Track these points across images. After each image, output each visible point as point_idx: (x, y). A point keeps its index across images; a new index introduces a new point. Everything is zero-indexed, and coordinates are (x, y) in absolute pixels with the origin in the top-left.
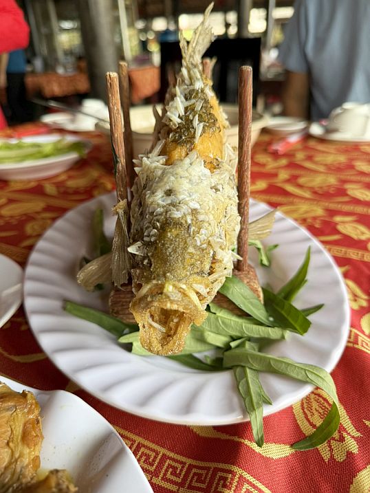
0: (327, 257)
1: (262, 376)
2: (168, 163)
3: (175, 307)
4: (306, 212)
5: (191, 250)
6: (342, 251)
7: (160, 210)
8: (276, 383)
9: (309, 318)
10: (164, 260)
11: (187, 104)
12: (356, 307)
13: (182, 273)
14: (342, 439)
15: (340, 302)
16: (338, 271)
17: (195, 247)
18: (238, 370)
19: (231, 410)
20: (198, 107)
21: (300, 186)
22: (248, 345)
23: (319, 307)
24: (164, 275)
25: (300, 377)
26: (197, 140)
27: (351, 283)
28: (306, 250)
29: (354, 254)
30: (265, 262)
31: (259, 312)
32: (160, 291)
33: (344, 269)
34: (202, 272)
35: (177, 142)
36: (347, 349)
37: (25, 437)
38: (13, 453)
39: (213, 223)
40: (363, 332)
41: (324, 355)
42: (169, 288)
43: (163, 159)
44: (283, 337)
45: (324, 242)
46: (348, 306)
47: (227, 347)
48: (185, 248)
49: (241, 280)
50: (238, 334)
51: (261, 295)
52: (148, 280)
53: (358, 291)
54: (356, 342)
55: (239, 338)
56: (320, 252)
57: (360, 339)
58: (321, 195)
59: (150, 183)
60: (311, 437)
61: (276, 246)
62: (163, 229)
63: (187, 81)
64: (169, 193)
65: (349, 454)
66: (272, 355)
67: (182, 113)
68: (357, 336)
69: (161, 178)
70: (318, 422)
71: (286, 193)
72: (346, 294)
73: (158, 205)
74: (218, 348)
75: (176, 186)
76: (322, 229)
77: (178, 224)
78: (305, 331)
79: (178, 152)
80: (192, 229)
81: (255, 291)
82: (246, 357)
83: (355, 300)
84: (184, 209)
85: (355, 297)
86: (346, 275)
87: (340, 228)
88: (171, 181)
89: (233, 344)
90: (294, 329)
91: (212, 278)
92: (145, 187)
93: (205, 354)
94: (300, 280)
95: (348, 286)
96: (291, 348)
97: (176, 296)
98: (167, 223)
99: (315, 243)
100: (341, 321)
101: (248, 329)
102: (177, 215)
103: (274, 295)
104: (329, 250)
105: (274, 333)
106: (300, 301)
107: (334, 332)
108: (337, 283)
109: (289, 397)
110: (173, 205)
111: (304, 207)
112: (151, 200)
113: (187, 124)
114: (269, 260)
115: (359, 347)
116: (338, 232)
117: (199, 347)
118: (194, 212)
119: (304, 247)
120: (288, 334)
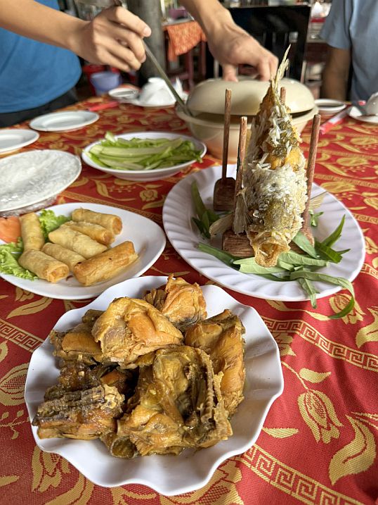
0: (355, 221)
1: (314, 282)
2: (273, 168)
3: (277, 243)
4: (342, 188)
5: (285, 215)
6: (365, 218)
7: (269, 194)
8: (321, 285)
9: (342, 255)
10: (272, 221)
11: (282, 132)
12: (370, 252)
13: (280, 226)
14: (355, 315)
15: (361, 248)
16: (361, 231)
17: (287, 214)
18: (300, 280)
19: (299, 295)
20: (289, 135)
21: (338, 166)
22: (304, 269)
23: (348, 250)
24: (271, 228)
25: (335, 283)
26: (288, 155)
27: (369, 239)
28: (342, 217)
29: (373, 220)
30: (314, 224)
31: (312, 252)
32: (269, 235)
33: (365, 230)
34: (289, 227)
35: (277, 156)
36: (360, 274)
37: (200, 302)
38: (196, 309)
39: (296, 201)
40: (373, 267)
41: (349, 274)
42: (274, 234)
43: (268, 166)
44: (325, 266)
45: (352, 211)
46: (364, 250)
47: (293, 270)
48: (282, 215)
49: (303, 233)
50: (299, 263)
51: (314, 242)
52: (262, 230)
53: (373, 244)
54: (368, 271)
55: (299, 265)
56: (350, 218)
57: (370, 270)
58: (354, 174)
59: (262, 179)
60: (339, 314)
61: (322, 213)
62: (271, 204)
63: (279, 115)
64: (274, 185)
65: (358, 321)
66: (319, 273)
67: (279, 138)
68: (368, 268)
69: (270, 177)
70: (342, 307)
71: (328, 172)
72: (364, 244)
73: (269, 192)
74: (287, 271)
75: (278, 182)
76: (352, 201)
77: (279, 202)
78: (339, 261)
79: (278, 162)
80: (286, 204)
81: (310, 240)
82: (305, 273)
83: (370, 249)
84: (282, 194)
85: (371, 247)
86: (365, 234)
87: (366, 201)
88: (275, 179)
89: (296, 268)
90: (332, 261)
91: (292, 230)
92: (258, 181)
93: (278, 273)
94: (337, 235)
95: (366, 240)
96: (330, 269)
97: (278, 238)
98: (273, 202)
99: (348, 212)
100: (360, 257)
101: (305, 260)
102: (279, 197)
103: (320, 244)
104: (357, 218)
105: (320, 263)
106: (337, 246)
107: (355, 263)
108: (359, 237)
109: (328, 291)
110: (276, 191)
111: (341, 184)
112: (264, 189)
113: (282, 146)
114: (317, 223)
115: (369, 273)
116: (365, 204)
117: (276, 270)
118: (287, 196)
119: (341, 215)
120: (328, 263)
